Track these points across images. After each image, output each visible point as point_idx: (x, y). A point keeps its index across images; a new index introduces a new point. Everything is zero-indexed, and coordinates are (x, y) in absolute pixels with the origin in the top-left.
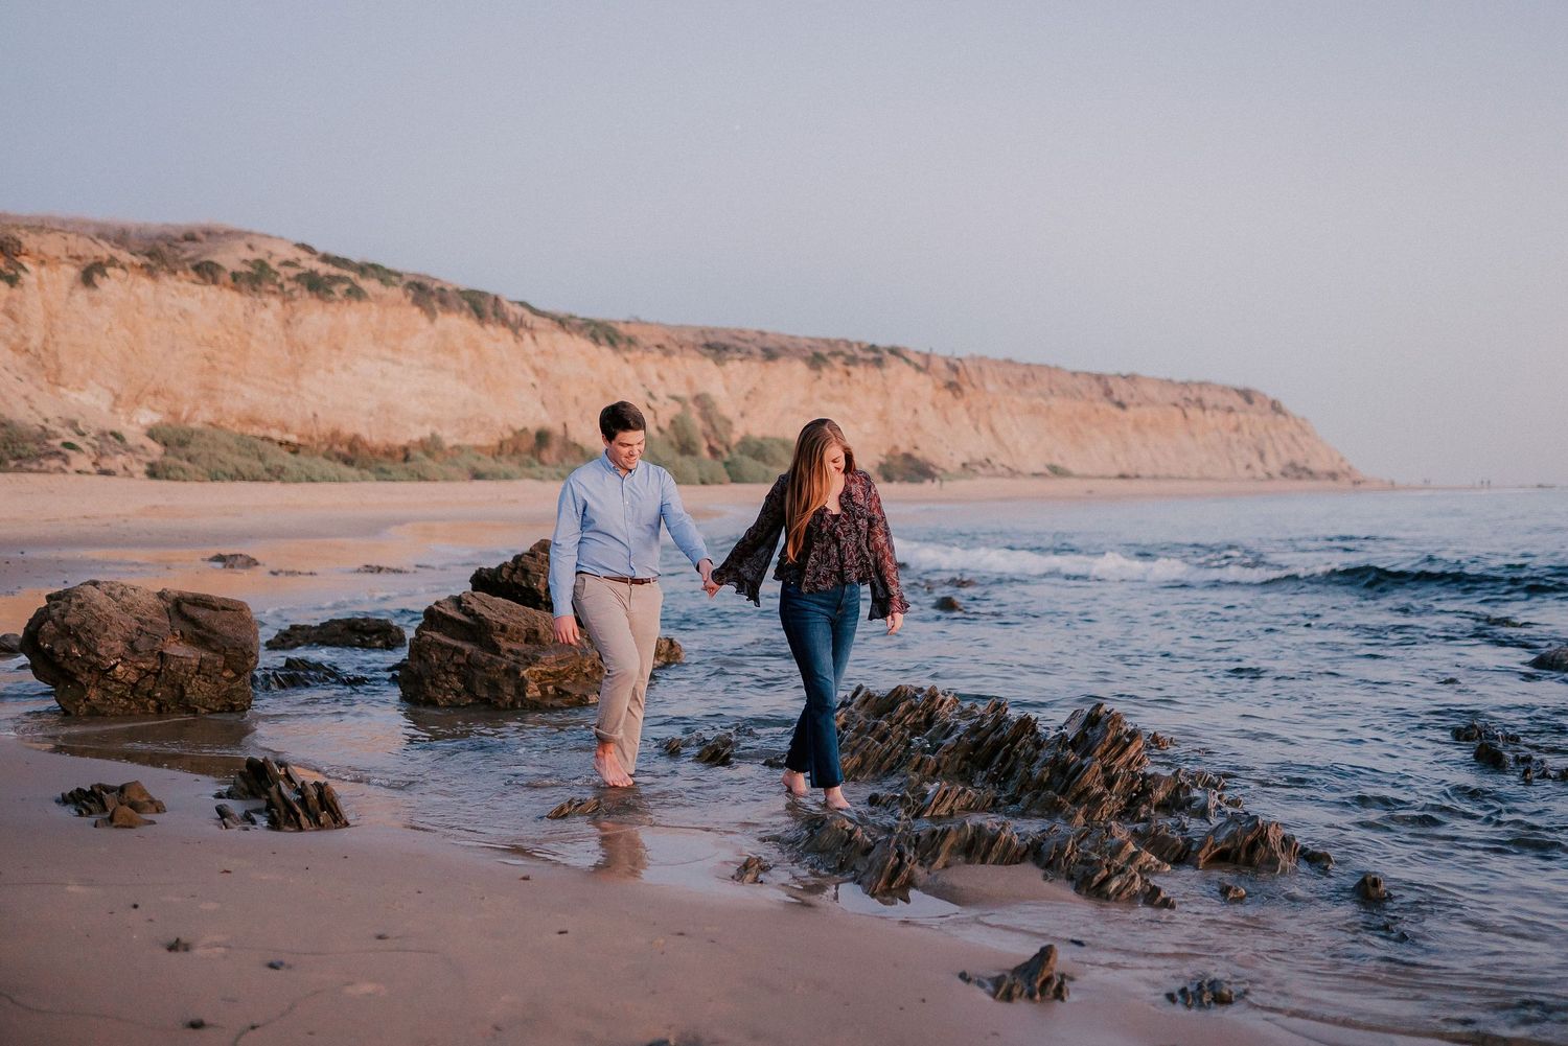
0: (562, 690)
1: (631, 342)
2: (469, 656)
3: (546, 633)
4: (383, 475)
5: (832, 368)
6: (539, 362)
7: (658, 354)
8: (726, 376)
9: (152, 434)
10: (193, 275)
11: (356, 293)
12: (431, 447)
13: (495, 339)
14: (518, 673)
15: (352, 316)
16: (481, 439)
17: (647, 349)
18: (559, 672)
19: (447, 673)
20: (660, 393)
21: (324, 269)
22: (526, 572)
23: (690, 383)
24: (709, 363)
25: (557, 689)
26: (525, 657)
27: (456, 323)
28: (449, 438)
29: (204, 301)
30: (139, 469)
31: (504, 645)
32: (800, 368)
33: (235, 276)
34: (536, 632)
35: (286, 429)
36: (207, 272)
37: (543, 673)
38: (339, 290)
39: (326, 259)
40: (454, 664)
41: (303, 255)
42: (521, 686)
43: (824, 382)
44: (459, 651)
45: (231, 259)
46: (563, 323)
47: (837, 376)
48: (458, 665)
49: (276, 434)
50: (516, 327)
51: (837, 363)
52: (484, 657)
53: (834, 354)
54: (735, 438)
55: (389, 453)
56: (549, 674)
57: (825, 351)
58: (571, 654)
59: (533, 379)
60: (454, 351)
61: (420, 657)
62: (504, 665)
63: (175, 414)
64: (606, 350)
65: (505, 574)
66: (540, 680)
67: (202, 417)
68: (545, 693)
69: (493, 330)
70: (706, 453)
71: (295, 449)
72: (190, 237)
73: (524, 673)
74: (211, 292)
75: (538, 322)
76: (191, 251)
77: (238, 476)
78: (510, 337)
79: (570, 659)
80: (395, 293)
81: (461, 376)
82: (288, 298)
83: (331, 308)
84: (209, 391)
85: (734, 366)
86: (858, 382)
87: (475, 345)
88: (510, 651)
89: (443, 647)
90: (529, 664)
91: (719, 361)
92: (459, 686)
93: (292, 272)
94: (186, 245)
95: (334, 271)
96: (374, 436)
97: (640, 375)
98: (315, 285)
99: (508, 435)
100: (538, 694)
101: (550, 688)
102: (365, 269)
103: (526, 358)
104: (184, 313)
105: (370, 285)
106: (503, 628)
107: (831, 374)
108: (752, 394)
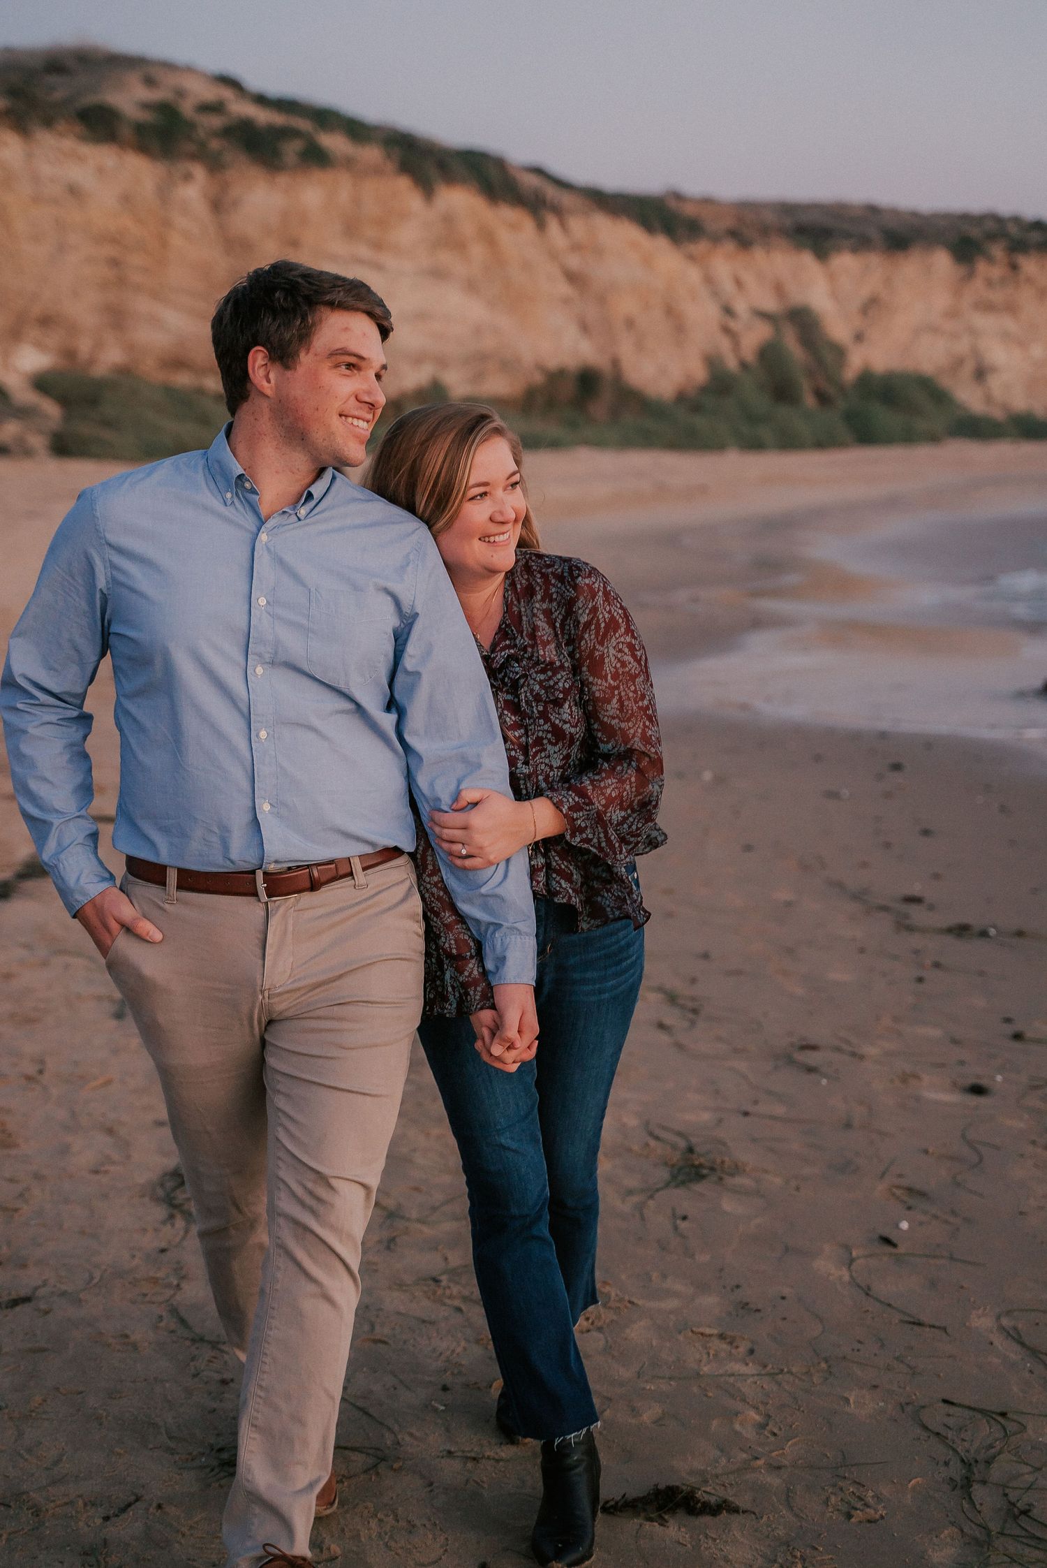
1: (695, 228)
5: (990, 260)
6: (574, 262)
7: (729, 246)
8: (832, 278)
9: (42, 383)
10: (79, 128)
11: (316, 157)
15: (312, 192)
17: (716, 239)
20: (741, 307)
21: (263, 116)
23: (779, 289)
24: (807, 259)
27: (462, 203)
29: (101, 170)
30: (38, 442)
32: (942, 261)
33: (140, 129)
36: (99, 122)
38: (291, 149)
39: (259, 100)
41: (227, 94)
43: (978, 284)
45: (128, 101)
46: (604, 202)
47: (996, 272)
50: (538, 209)
51: (997, 251)
53: (992, 237)
54: (850, 374)
57: (975, 233)
59: (564, 288)
60: (460, 246)
63: (69, 354)
64: (661, 243)
67: (112, 356)
69: (509, 213)
70: (809, 401)
72: (58, 66)
74: (105, 156)
75: (566, 199)
76: (64, 89)
78: (528, 224)
80: (371, 155)
81: (471, 287)
82: (215, 165)
83: (283, 180)
84: (117, 317)
85: (845, 262)
86: (1029, 280)
87: (488, 238)
91: (822, 254)
93: (216, 122)
94: (52, 79)
95: (278, 119)
97: (709, 280)
98: (256, 143)
99: (538, 378)
102: (324, 117)
103: (553, 255)
104: (74, 191)
105: (334, 142)
107: (989, 269)
108: (871, 306)
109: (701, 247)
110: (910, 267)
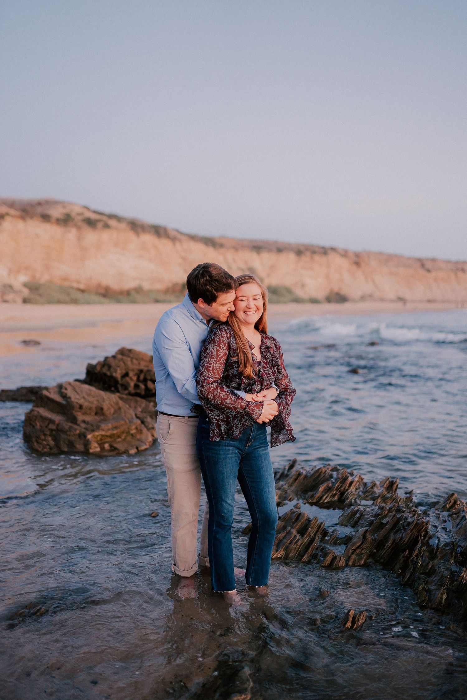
0: (113, 447)
1: (221, 246)
2: (58, 425)
3: (109, 409)
4: (119, 301)
7: (232, 250)
8: (261, 259)
9: (25, 285)
10: (40, 219)
11: (107, 226)
12: (139, 290)
13: (165, 245)
14: (85, 437)
15: (106, 236)
16: (159, 286)
17: (228, 249)
18: (114, 435)
19: (45, 435)
21: (93, 216)
22: (110, 367)
23: (246, 262)
24: (254, 254)
25: (111, 446)
26: (92, 425)
27: (148, 238)
28: (146, 286)
29: (45, 230)
30: (19, 300)
31: (80, 417)
32: (292, 256)
33: (58, 219)
34: (102, 409)
35: (78, 282)
36: (46, 218)
37: (103, 436)
38: (100, 225)
39: (95, 212)
40: (49, 429)
41: (85, 210)
42: (87, 444)
43: (302, 262)
44: (51, 421)
45: (56, 213)
46: (193, 238)
47: (307, 259)
48: (52, 430)
49: (75, 285)
50: (173, 239)
52: (66, 425)
53: (307, 250)
55: (121, 293)
56: (107, 436)
57: (302, 249)
58: (122, 422)
60: (147, 250)
61: (31, 424)
62: (78, 432)
63: (34, 277)
64: (210, 249)
65: (98, 368)
66: (101, 439)
67: (46, 278)
68: (102, 448)
69: (164, 241)
71: (83, 291)
72: (39, 204)
73: (89, 437)
74: (47, 226)
75: (183, 238)
76: (40, 210)
77: (59, 302)
78: (170, 244)
79: (122, 425)
80: (123, 226)
81: (151, 260)
82: (79, 228)
83: (97, 232)
84: (48, 267)
85: (265, 256)
86: (317, 262)
87: (157, 248)
88: (84, 421)
89: (44, 419)
90: (93, 431)
91: (259, 253)
92: (52, 443)
93: (80, 218)
94: (38, 207)
95: (98, 217)
96: (115, 285)
98: (91, 223)
99: (170, 285)
100: (98, 449)
101: (107, 446)
102: (111, 216)
103: (177, 252)
104: (37, 236)
105: (113, 223)
106: (81, 407)
107: (305, 258)
108: (272, 268)
109: (222, 250)
110: (283, 257)
